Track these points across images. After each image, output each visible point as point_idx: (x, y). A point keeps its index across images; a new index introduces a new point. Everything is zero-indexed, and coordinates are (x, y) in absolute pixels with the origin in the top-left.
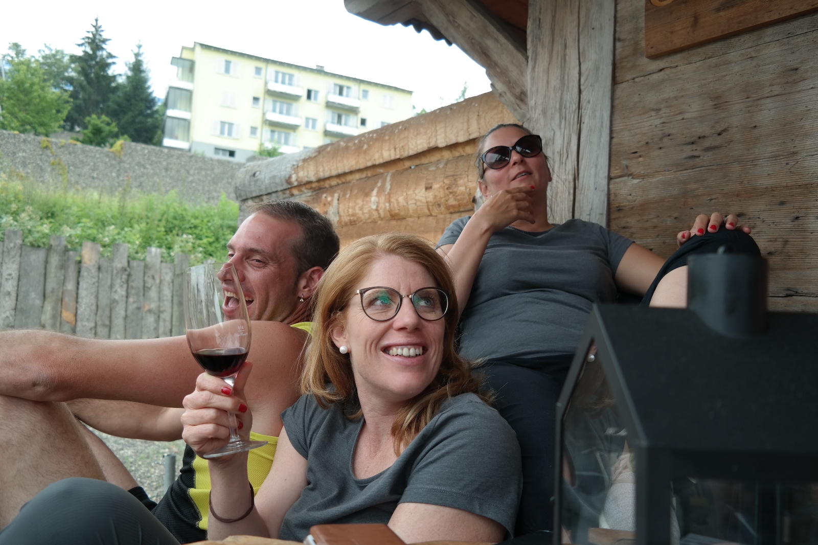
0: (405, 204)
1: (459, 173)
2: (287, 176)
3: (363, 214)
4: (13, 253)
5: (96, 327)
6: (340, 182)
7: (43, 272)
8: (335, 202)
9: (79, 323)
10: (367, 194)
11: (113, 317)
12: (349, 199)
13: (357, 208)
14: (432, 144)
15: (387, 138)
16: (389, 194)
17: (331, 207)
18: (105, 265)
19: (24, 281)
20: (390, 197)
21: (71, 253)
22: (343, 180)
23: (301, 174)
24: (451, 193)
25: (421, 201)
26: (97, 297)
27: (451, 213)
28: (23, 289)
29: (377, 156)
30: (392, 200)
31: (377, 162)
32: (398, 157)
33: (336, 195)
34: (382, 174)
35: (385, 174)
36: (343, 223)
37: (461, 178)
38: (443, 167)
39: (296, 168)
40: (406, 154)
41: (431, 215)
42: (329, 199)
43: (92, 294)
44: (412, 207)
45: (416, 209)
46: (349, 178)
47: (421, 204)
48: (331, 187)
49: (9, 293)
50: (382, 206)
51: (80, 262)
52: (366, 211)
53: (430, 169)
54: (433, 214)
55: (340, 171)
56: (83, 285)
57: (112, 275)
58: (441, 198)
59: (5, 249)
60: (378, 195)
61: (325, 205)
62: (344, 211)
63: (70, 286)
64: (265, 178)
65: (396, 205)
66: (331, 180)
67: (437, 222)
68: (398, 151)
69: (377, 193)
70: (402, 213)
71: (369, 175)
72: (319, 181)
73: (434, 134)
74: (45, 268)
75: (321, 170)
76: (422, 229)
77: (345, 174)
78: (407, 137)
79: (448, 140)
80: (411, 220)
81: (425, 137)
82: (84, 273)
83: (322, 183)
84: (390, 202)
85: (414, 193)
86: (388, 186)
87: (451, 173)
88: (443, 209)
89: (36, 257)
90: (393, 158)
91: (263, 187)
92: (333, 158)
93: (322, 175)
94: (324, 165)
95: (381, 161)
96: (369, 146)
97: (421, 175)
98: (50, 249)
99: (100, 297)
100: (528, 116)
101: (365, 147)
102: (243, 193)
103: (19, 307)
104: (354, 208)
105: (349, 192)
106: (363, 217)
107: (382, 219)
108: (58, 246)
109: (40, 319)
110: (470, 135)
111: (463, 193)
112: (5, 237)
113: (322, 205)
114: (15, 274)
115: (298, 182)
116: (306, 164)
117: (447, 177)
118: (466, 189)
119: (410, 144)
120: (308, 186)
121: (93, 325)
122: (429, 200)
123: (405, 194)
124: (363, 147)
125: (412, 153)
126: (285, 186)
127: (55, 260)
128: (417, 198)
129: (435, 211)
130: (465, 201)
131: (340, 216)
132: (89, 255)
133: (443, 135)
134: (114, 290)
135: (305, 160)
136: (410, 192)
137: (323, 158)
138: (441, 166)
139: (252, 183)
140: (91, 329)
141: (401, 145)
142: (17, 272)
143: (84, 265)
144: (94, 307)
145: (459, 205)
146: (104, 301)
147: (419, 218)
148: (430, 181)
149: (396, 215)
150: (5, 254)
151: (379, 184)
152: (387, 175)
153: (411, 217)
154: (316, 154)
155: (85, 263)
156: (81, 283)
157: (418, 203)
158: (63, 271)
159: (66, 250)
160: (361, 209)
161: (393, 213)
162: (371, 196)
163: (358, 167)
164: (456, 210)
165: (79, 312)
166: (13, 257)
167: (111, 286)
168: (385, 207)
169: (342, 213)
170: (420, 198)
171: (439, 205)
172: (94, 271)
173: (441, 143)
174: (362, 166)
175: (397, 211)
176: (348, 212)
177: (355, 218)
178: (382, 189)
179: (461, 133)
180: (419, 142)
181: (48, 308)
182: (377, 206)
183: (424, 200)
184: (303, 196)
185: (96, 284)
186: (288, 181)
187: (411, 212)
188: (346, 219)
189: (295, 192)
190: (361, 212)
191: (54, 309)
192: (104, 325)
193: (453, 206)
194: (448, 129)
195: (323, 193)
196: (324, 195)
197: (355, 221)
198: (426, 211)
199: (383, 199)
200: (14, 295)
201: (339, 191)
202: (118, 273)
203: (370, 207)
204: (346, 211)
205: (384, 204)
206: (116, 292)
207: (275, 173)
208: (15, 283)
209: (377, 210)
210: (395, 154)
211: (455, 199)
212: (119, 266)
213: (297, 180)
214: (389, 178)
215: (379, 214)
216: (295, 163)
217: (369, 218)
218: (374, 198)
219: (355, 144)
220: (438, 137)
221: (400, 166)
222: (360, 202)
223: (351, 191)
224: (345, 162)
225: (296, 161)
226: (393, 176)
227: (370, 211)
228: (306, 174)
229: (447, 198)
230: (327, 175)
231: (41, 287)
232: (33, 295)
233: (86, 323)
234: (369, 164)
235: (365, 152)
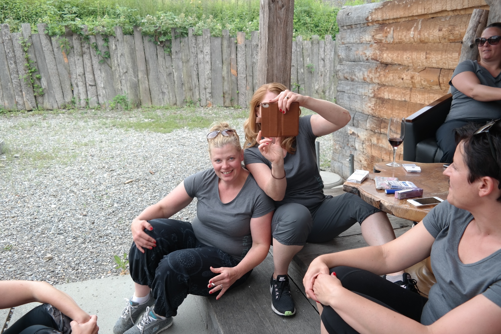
0: (428, 37)
1: (456, 24)
2: (366, 17)
3: (406, 39)
4: (207, 41)
5: (246, 77)
6: (394, 22)
7: (221, 50)
8: (392, 32)
9: (239, 75)
10: (409, 30)
11: (254, 71)
12: (399, 31)
13: (403, 36)
14: (444, 9)
15: (420, 3)
16: (420, 31)
17: (389, 34)
18: (248, 43)
19: (213, 55)
20: (420, 33)
21: (232, 38)
22: (396, 21)
23: (374, 16)
24: (451, 33)
25: (436, 36)
26: (246, 61)
27: (451, 42)
28: (213, 59)
29: (415, 11)
30: (421, 34)
31: (415, 15)
32: (426, 13)
33: (392, 28)
34: (417, 19)
35: (419, 20)
36: (395, 42)
37: (457, 27)
38: (448, 20)
39: (371, 13)
40: (430, 12)
41: (440, 42)
42: (388, 30)
43: (243, 60)
44: (431, 38)
45: (433, 40)
46: (399, 20)
47: (436, 37)
48: (389, 24)
49: (208, 62)
50: (416, 36)
51: (237, 43)
52: (407, 38)
53: (442, 20)
54: (442, 42)
55: (395, 17)
56: (239, 55)
57: (252, 49)
58: (446, 35)
59: (204, 40)
60: (414, 31)
61: (386, 33)
62: (396, 37)
63: (233, 56)
64: (354, 17)
65: (423, 37)
66: (390, 20)
67: (443, 47)
68: (426, 10)
69: (414, 30)
70: (426, 41)
71: (410, 20)
72: (383, 20)
73: (445, 4)
74: (222, 48)
75: (385, 15)
76: (436, 49)
77: (397, 18)
78: (431, 4)
79: (452, 7)
80: (430, 44)
81: (440, 4)
82: (239, 49)
83: (385, 21)
84: (420, 35)
85: (433, 32)
86: (420, 27)
87: (452, 24)
88: (446, 40)
89: (217, 42)
90: (423, 13)
91: (353, 21)
92: (391, 10)
93: (385, 18)
94: (386, 13)
95: (417, 14)
96: (411, 6)
97: (437, 23)
98: (222, 37)
99: (247, 61)
100: (493, 3)
101: (409, 6)
102: (342, 23)
103: (212, 68)
104: (401, 36)
105: (399, 27)
106: (406, 40)
107: (415, 42)
108: (226, 35)
109: (222, 74)
110: (463, 6)
111: (457, 34)
112: (203, 33)
113: (384, 33)
114: (209, 52)
115: (372, 20)
116: (376, 11)
117: (450, 25)
118: (459, 32)
119: (433, 8)
120: (377, 22)
121: (245, 76)
122: (440, 36)
123: (428, 32)
124: (407, 6)
125: (433, 12)
126: (365, 21)
127: (225, 43)
128: (434, 34)
129: (443, 41)
130: (458, 38)
131: (394, 39)
132: (240, 39)
133: (450, 5)
134: (253, 57)
135: (376, 9)
136: (431, 31)
137: (386, 9)
138: (448, 19)
139: (347, 19)
140: (244, 78)
141: (428, 8)
142: (210, 51)
143: (238, 45)
144: (245, 67)
145: (455, 39)
146: (249, 63)
147: (434, 43)
148: (442, 27)
149: (423, 41)
150: (204, 42)
151: (415, 25)
152: (419, 21)
153: (430, 42)
154: (382, 7)
155: (239, 44)
156: (238, 54)
157: (435, 37)
158: (229, 49)
159: (230, 37)
160: (405, 36)
161: (421, 40)
162: (411, 31)
163: (404, 16)
164: (453, 41)
165: (238, 70)
166: (207, 44)
167: (252, 55)
168: (418, 37)
169: (395, 38)
170: (436, 34)
171: (445, 39)
172: (243, 47)
173: (449, 8)
174: (406, 16)
175: (423, 39)
176: (398, 37)
177: (402, 41)
178: (416, 28)
179: (459, 5)
180: (437, 7)
181: (225, 68)
182: (414, 36)
183: (438, 36)
184: (374, 27)
185: (245, 54)
186: (367, 19)
187: (430, 40)
188: (397, 41)
189: (370, 24)
190: (405, 38)
191: (227, 68)
192: (250, 76)
193: (451, 40)
194: (453, 2)
195: (385, 26)
196: (386, 28)
197: (401, 42)
198: (438, 41)
199: (416, 33)
200: (210, 62)
201: (394, 26)
202: (254, 47)
203: (410, 36)
204: (397, 37)
205: (417, 35)
206: (254, 58)
207: (359, 15)
208: (210, 57)
209: (413, 38)
210: (424, 12)
211: (453, 37)
212: (255, 43)
213: (371, 19)
214: (420, 23)
215: (414, 40)
216: (370, 10)
217: (409, 41)
218: (412, 32)
219: (403, 4)
220: (447, 5)
221: (426, 17)
222: (405, 33)
223: (400, 27)
224: (398, 12)
225: (371, 9)
226: (422, 21)
227: (409, 38)
228: (376, 17)
229: (449, 36)
230: (388, 18)
231: (221, 58)
232: (218, 62)
233: (242, 75)
234: (411, 15)
235: (409, 9)
